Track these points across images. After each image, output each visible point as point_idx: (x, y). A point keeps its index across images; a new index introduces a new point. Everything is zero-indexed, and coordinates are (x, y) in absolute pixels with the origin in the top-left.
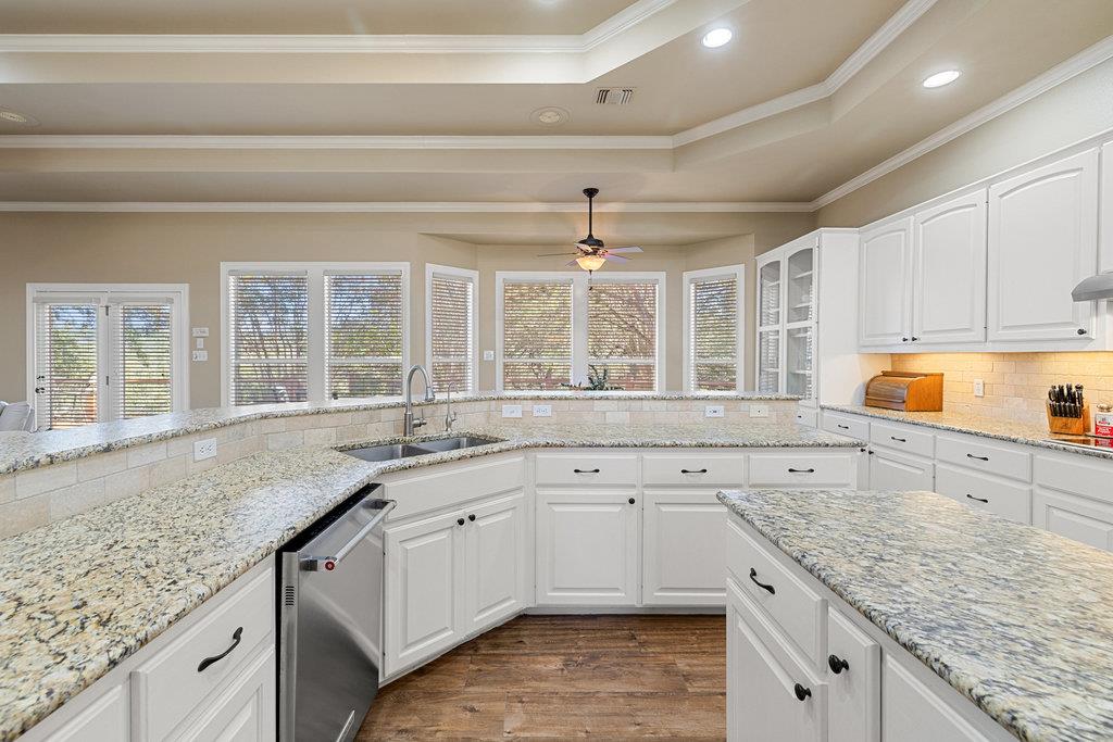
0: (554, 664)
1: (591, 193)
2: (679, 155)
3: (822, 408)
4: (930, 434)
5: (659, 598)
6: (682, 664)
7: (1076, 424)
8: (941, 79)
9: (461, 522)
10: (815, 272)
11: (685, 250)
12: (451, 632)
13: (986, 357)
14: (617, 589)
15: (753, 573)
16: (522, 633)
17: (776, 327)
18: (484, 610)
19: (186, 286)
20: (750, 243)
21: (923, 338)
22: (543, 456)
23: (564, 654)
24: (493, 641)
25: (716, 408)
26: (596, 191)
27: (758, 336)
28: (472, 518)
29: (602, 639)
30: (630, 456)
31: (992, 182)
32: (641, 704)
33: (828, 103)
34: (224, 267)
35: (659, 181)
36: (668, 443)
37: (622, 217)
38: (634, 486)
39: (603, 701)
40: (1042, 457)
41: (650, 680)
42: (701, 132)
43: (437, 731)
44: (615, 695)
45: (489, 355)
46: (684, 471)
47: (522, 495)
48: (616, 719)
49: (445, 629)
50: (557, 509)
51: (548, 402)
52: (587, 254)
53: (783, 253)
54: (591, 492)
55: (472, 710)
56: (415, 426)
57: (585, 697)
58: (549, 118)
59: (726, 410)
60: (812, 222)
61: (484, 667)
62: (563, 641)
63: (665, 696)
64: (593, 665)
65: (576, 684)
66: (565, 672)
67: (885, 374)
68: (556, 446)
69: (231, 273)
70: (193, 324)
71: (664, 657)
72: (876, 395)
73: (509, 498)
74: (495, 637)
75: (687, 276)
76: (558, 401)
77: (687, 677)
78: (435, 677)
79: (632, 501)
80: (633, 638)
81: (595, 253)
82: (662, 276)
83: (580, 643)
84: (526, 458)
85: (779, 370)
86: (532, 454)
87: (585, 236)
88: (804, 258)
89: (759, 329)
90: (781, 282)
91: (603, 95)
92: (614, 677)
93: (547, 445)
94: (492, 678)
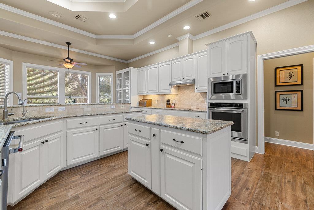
0: (78, 177)
1: (69, 44)
2: (98, 41)
3: (131, 107)
4: (151, 110)
5: (104, 153)
6: (112, 165)
7: (169, 106)
8: (152, 43)
9: (43, 143)
10: (130, 77)
11: (96, 67)
12: (39, 181)
13: (158, 96)
14: (92, 154)
15: (136, 130)
16: (63, 175)
17: (120, 89)
18: (50, 171)
20: (114, 68)
21: (149, 92)
22: (69, 120)
23: (80, 174)
24: (53, 181)
25: (113, 106)
26: (71, 44)
27: (116, 91)
28: (47, 141)
29: (89, 167)
30: (96, 118)
31: (159, 64)
32: (105, 175)
33: (133, 40)
35: (91, 46)
36: (106, 113)
37: (79, 54)
38: (97, 125)
39: (95, 178)
40: (166, 111)
41: (106, 170)
42: (104, 37)
43: (43, 208)
44: (98, 176)
46: (110, 120)
47: (62, 133)
48: (100, 180)
49: (37, 180)
50: (74, 135)
51: (64, 106)
52: (67, 62)
53: (122, 72)
54: (85, 129)
55: (54, 197)
56: (9, 115)
57: (90, 180)
58: (55, 15)
59: (115, 106)
60: (127, 66)
61: (53, 187)
62: (78, 172)
63: (110, 171)
64: (89, 173)
65: (86, 178)
66: (82, 177)
67: (142, 99)
68: (74, 117)
71: (108, 165)
72: (141, 104)
73: (58, 134)
74: (53, 180)
75: (97, 74)
76: (67, 106)
77: (114, 166)
78: (33, 198)
79: (97, 129)
80: (98, 164)
81: (70, 63)
82: (90, 73)
83: (84, 170)
84: (63, 121)
85: (122, 99)
86: (65, 120)
87: (67, 56)
88: (127, 73)
89: (116, 90)
90: (122, 78)
91: (78, 17)
92: (96, 173)
93: (71, 117)
94: (58, 188)
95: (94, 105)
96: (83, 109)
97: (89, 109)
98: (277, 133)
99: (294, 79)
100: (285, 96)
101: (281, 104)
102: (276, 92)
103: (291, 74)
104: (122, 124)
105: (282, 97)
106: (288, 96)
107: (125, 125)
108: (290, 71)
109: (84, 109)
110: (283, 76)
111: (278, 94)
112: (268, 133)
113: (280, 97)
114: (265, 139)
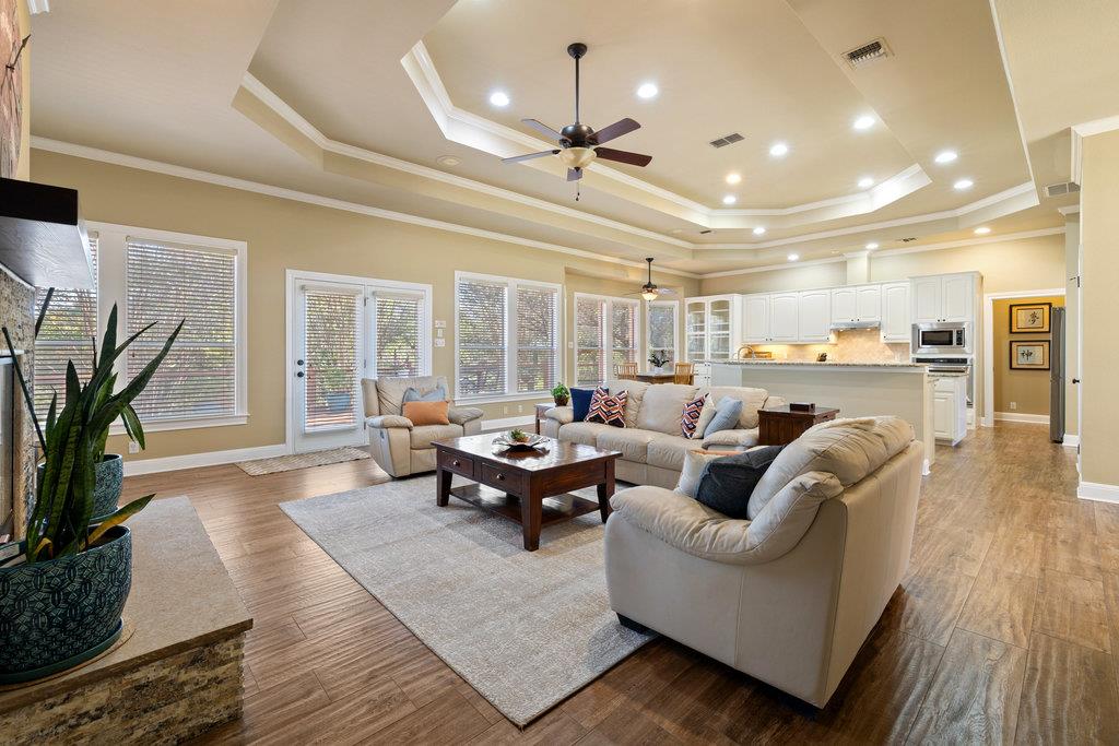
1: (650, 260)
10: (730, 310)
17: (701, 333)
19: (431, 287)
20: (681, 292)
21: (775, 339)
26: (652, 260)
27: (687, 336)
31: (799, 291)
34: (457, 274)
53: (708, 300)
89: (687, 333)
90: (705, 312)
98: (1013, 405)
99: (1036, 324)
100: (1026, 349)
101: (1020, 361)
102: (1011, 343)
103: (1034, 316)
105: (1021, 349)
106: (1031, 349)
108: (1032, 311)
110: (1022, 319)
111: (1014, 345)
112: (999, 406)
113: (1018, 350)
114: (995, 416)
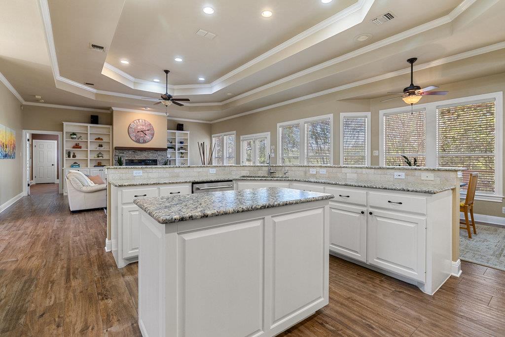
1: (412, 61)
19: (269, 133)
25: (400, 173)
26: (415, 59)
34: (278, 125)
45: (376, 153)
46: (340, 196)
51: (325, 168)
56: (271, 173)
69: (280, 127)
70: (271, 145)
76: (328, 168)
82: (498, 95)
87: (409, 85)
95: (361, 170)
96: (346, 173)
97: (355, 176)
104: (364, 209)
107: (371, 213)
109: (348, 174)
